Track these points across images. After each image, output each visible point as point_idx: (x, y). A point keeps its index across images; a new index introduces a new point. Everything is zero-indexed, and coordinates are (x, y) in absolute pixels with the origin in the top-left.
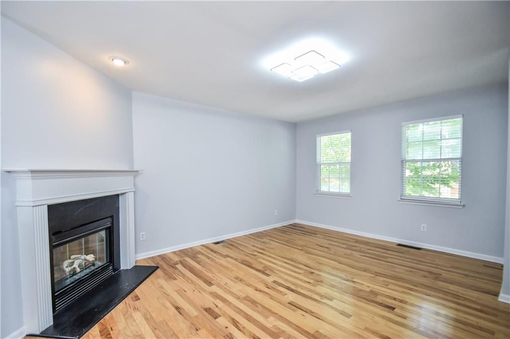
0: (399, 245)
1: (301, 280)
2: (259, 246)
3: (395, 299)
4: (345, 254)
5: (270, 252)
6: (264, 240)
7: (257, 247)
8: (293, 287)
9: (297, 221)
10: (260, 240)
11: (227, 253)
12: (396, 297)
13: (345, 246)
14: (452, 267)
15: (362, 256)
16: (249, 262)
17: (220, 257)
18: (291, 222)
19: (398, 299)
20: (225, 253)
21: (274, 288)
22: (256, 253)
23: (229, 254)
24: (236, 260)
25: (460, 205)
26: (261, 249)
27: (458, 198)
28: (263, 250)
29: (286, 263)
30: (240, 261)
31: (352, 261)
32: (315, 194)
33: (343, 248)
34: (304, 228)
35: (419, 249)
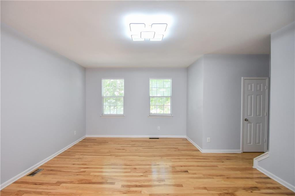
0: (150, 138)
1: (136, 176)
2: (78, 163)
3: (182, 166)
4: (136, 150)
5: (92, 165)
6: (77, 156)
7: (78, 164)
8: (138, 184)
9: (87, 136)
10: (73, 157)
11: (56, 180)
12: (181, 165)
13: (130, 146)
14: (176, 143)
15: (144, 148)
16: (87, 180)
17: (52, 187)
18: (83, 138)
19: (183, 166)
20: (55, 181)
21: (129, 192)
22: (82, 170)
23: (59, 180)
24: (71, 182)
25: (171, 116)
26: (83, 164)
27: (170, 113)
28: (85, 164)
29: (113, 168)
30: (78, 182)
31: (143, 153)
32: (101, 116)
33: (130, 147)
34: (96, 140)
35: (158, 138)
